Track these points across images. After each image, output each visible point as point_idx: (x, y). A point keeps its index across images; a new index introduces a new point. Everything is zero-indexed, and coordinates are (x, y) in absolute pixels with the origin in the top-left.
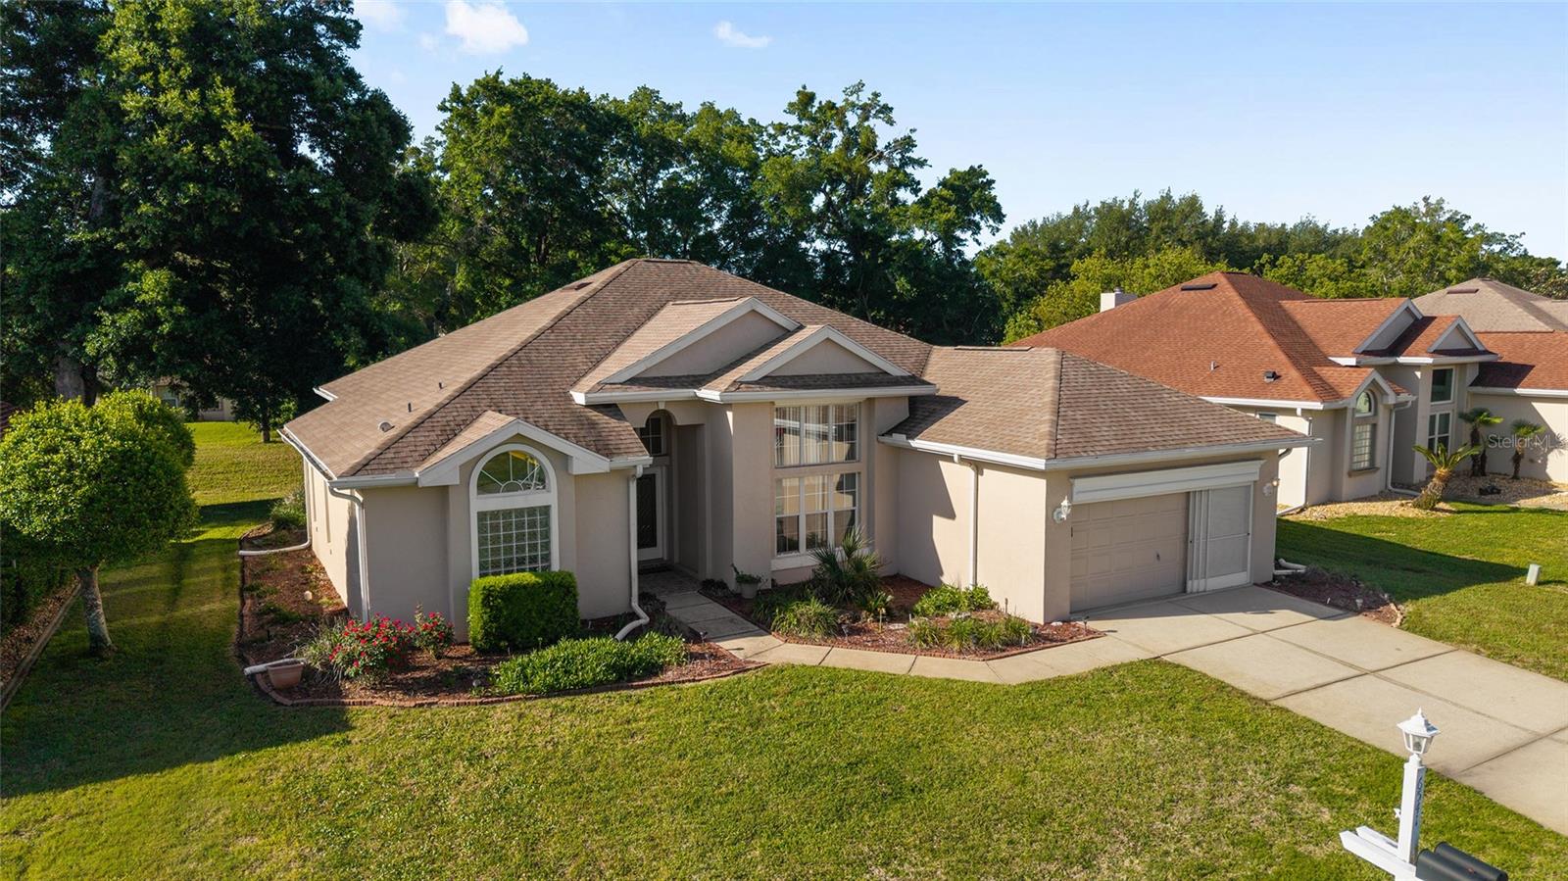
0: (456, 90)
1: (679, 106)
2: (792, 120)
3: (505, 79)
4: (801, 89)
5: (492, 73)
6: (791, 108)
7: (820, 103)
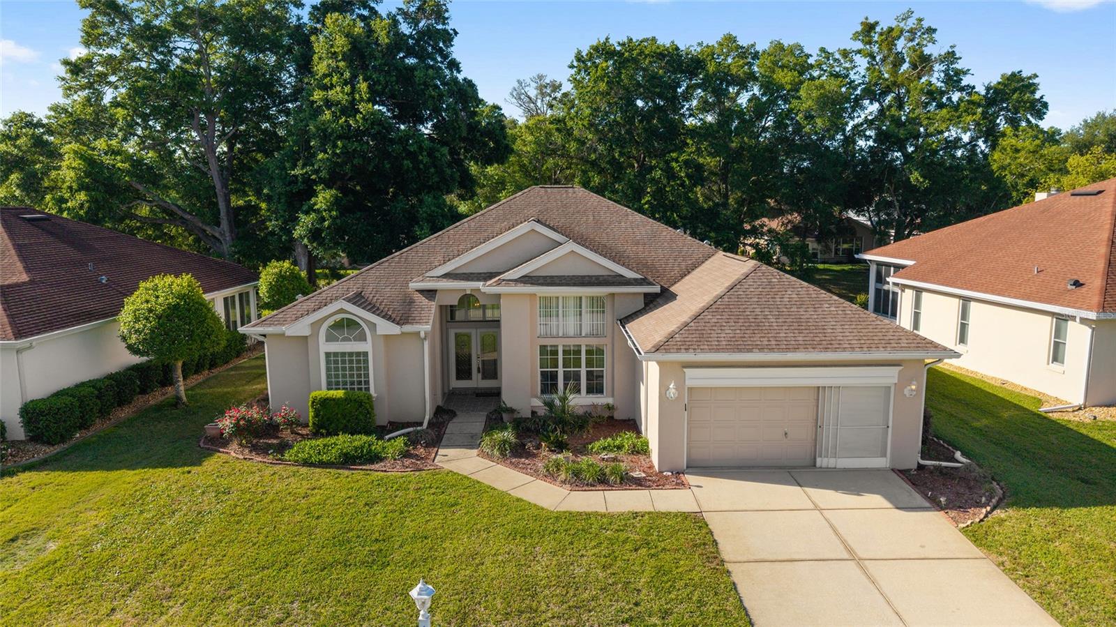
0: (579, 52)
1: (753, 45)
2: (858, 45)
3: (613, 41)
4: (864, 20)
5: (602, 40)
6: (856, 37)
7: (882, 29)
